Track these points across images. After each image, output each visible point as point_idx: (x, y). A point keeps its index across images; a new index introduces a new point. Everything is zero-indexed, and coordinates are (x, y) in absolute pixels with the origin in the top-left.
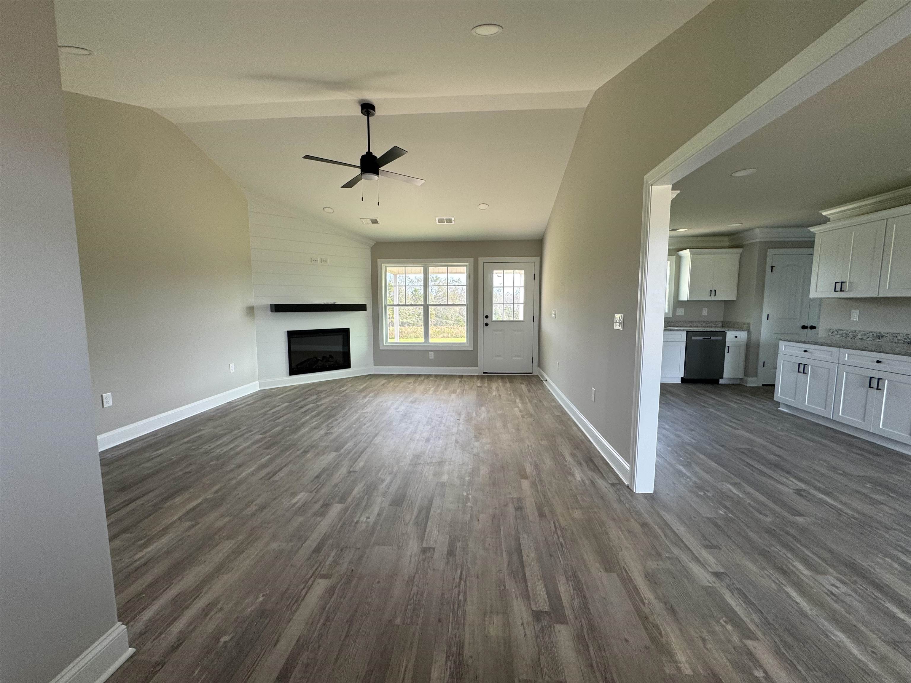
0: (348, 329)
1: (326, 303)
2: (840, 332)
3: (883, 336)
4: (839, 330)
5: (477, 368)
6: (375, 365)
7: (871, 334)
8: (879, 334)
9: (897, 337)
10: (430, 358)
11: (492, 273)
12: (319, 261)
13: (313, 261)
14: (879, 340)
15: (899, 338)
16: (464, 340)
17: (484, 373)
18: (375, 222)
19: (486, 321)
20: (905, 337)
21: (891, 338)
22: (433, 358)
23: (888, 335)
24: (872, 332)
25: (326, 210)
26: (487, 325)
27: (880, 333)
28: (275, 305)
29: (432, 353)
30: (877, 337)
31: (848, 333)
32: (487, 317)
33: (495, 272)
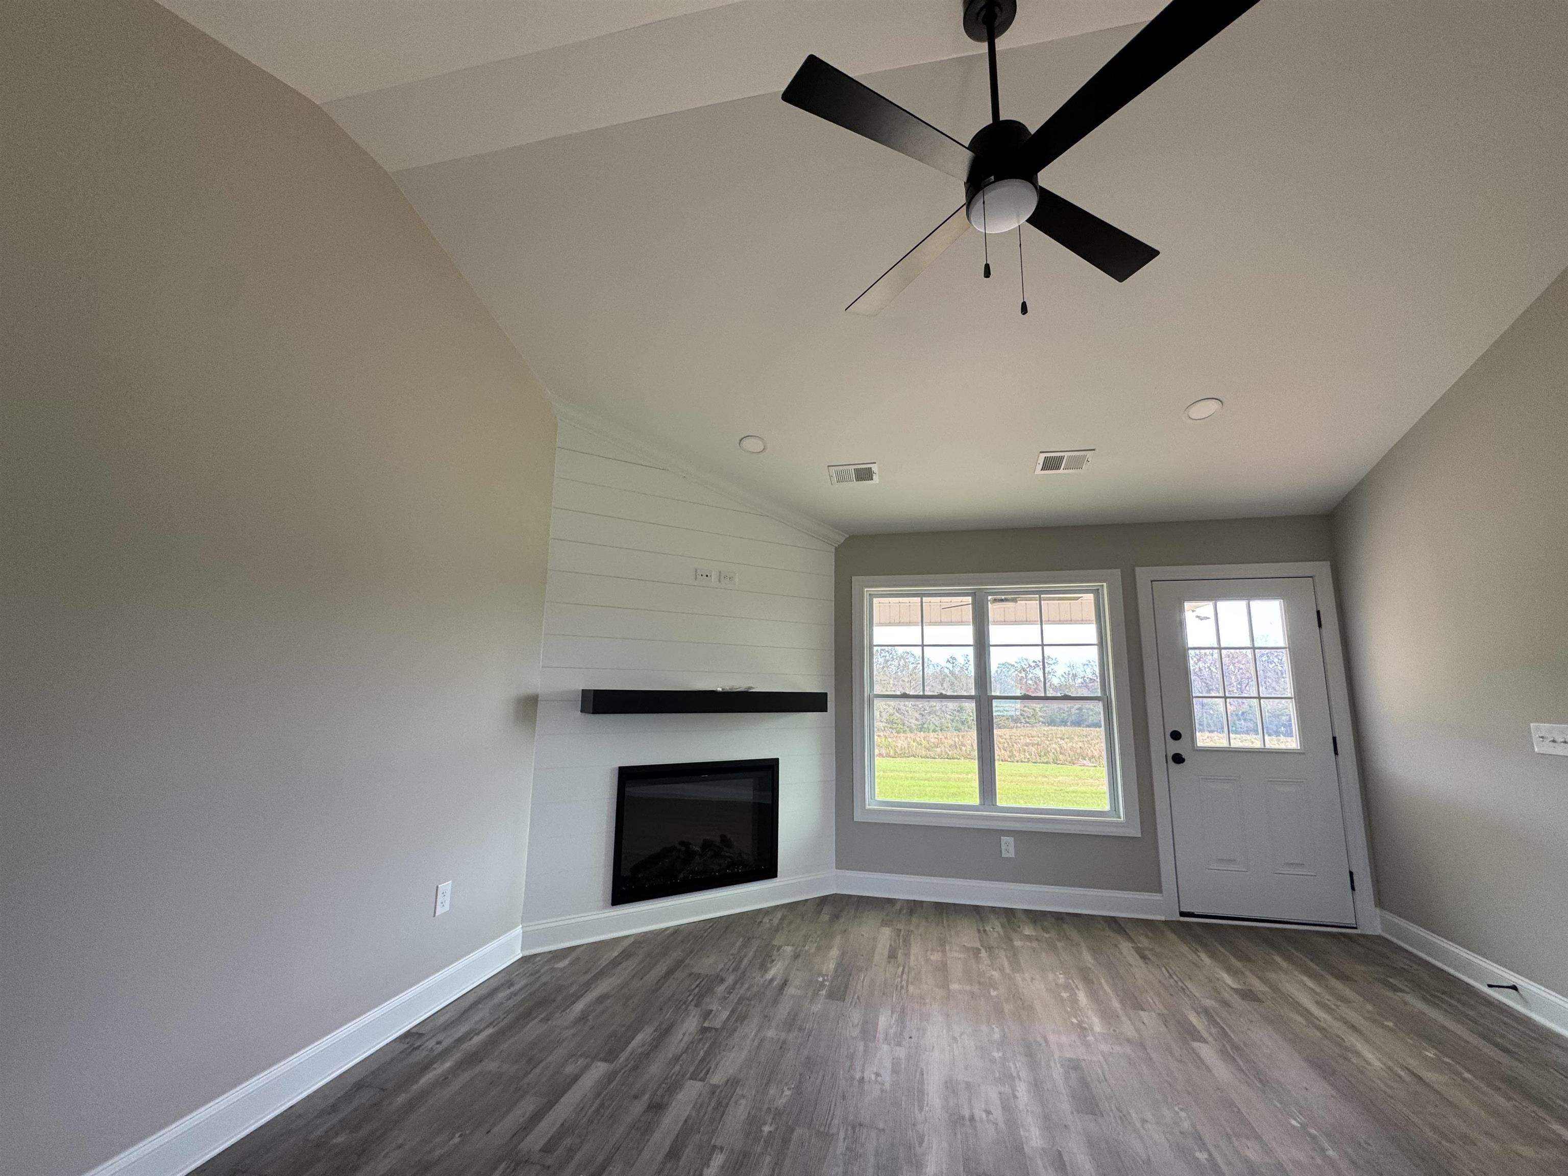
0: (777, 760)
1: (727, 689)
5: (1156, 897)
6: (840, 865)
10: (1004, 855)
11: (1181, 610)
12: (714, 578)
13: (699, 577)
16: (1104, 805)
17: (1183, 914)
18: (864, 474)
19: (1175, 747)
22: (1012, 854)
25: (747, 443)
26: (1178, 759)
28: (595, 691)
29: (1011, 840)
32: (1176, 736)
33: (1187, 605)
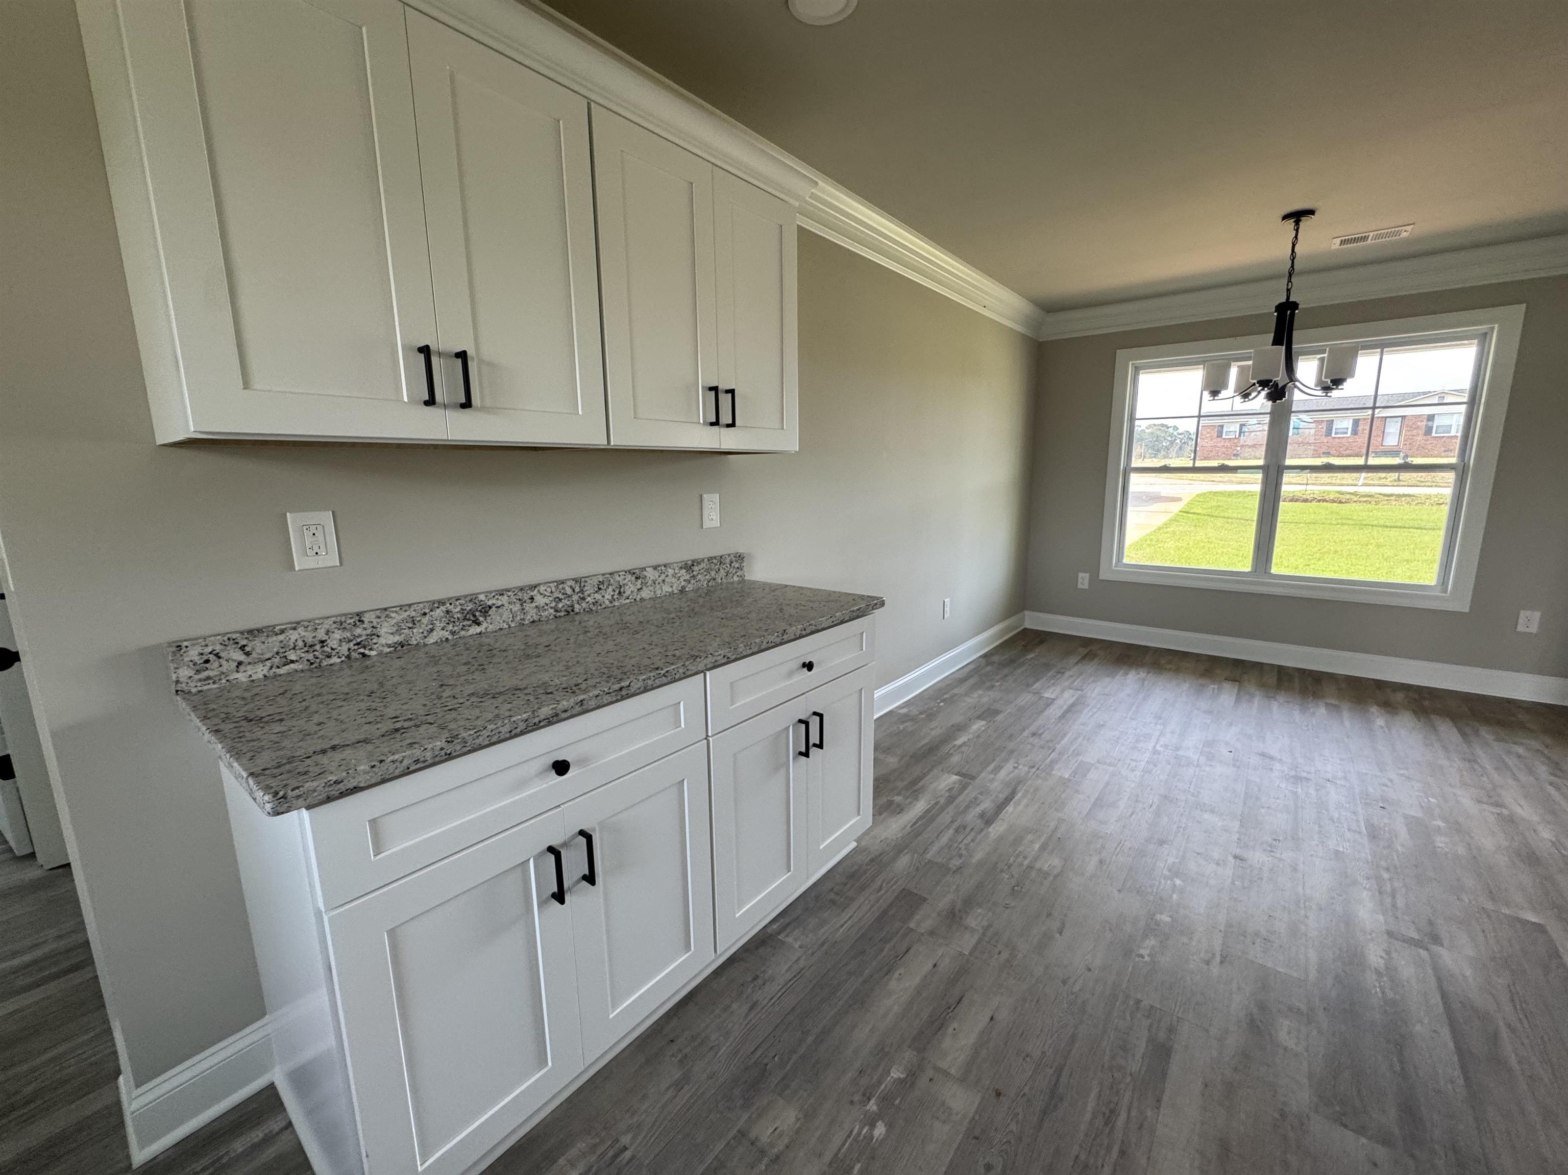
2: (258, 646)
3: (486, 610)
4: (252, 633)
7: (439, 612)
8: (470, 606)
9: (532, 598)
14: (478, 629)
15: (540, 600)
20: (556, 595)
21: (517, 607)
23: (504, 600)
24: (442, 603)
27: (472, 598)
30: (465, 619)
31: (321, 635)
